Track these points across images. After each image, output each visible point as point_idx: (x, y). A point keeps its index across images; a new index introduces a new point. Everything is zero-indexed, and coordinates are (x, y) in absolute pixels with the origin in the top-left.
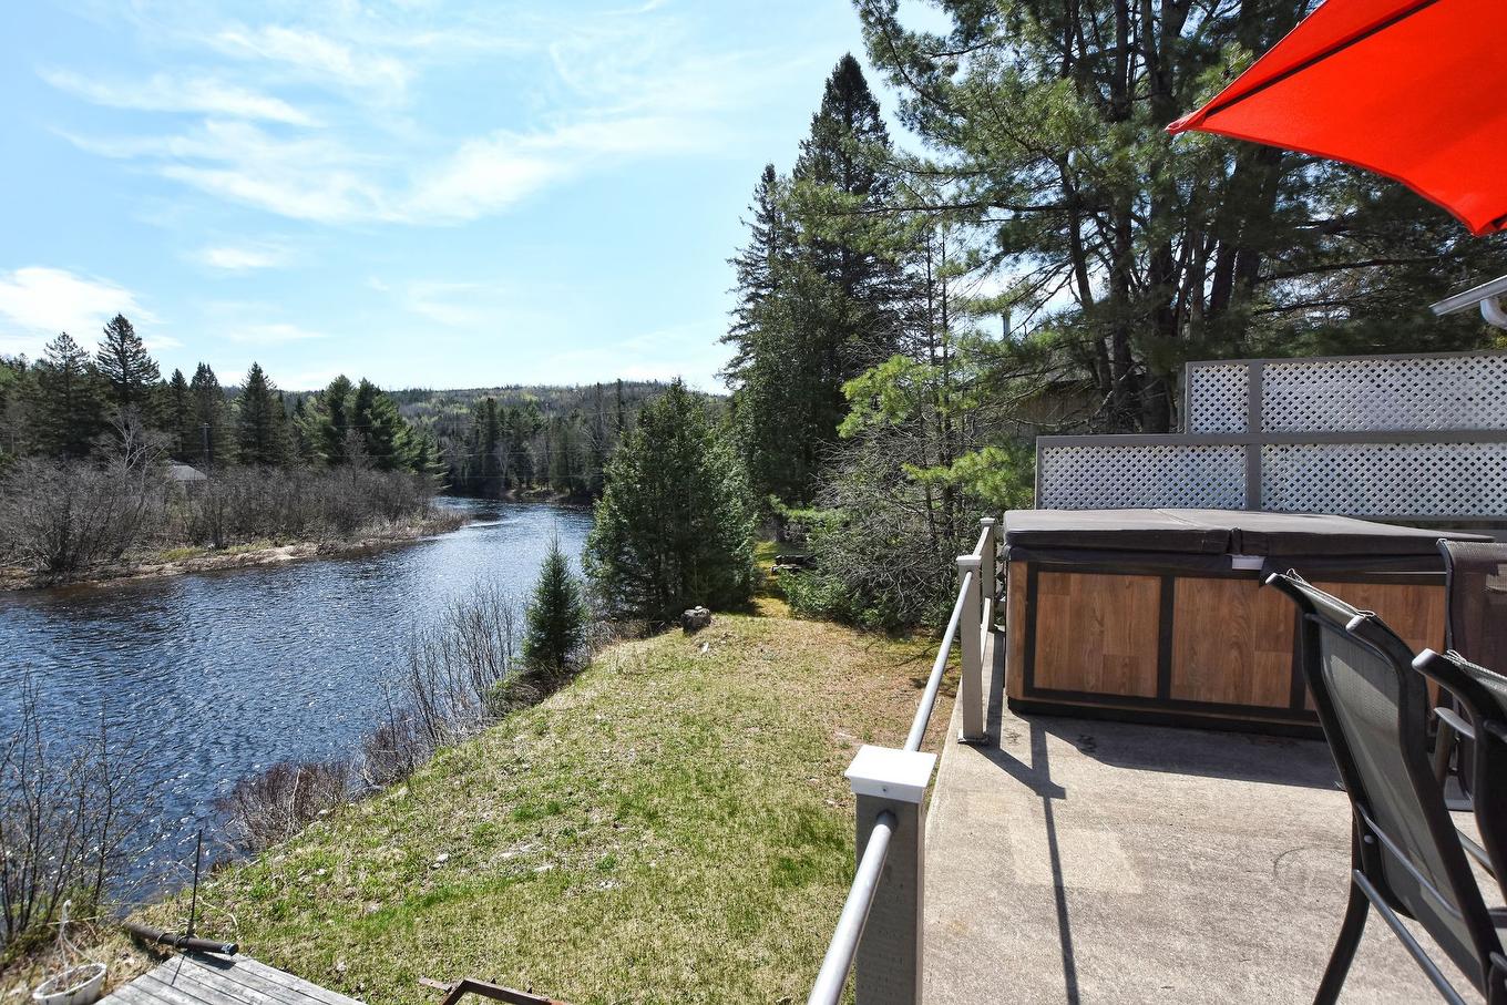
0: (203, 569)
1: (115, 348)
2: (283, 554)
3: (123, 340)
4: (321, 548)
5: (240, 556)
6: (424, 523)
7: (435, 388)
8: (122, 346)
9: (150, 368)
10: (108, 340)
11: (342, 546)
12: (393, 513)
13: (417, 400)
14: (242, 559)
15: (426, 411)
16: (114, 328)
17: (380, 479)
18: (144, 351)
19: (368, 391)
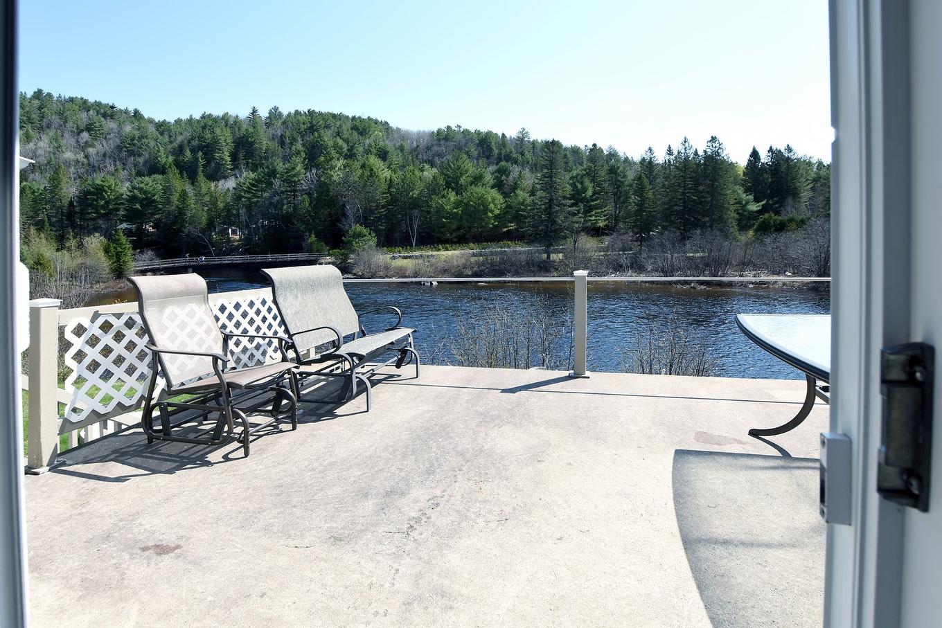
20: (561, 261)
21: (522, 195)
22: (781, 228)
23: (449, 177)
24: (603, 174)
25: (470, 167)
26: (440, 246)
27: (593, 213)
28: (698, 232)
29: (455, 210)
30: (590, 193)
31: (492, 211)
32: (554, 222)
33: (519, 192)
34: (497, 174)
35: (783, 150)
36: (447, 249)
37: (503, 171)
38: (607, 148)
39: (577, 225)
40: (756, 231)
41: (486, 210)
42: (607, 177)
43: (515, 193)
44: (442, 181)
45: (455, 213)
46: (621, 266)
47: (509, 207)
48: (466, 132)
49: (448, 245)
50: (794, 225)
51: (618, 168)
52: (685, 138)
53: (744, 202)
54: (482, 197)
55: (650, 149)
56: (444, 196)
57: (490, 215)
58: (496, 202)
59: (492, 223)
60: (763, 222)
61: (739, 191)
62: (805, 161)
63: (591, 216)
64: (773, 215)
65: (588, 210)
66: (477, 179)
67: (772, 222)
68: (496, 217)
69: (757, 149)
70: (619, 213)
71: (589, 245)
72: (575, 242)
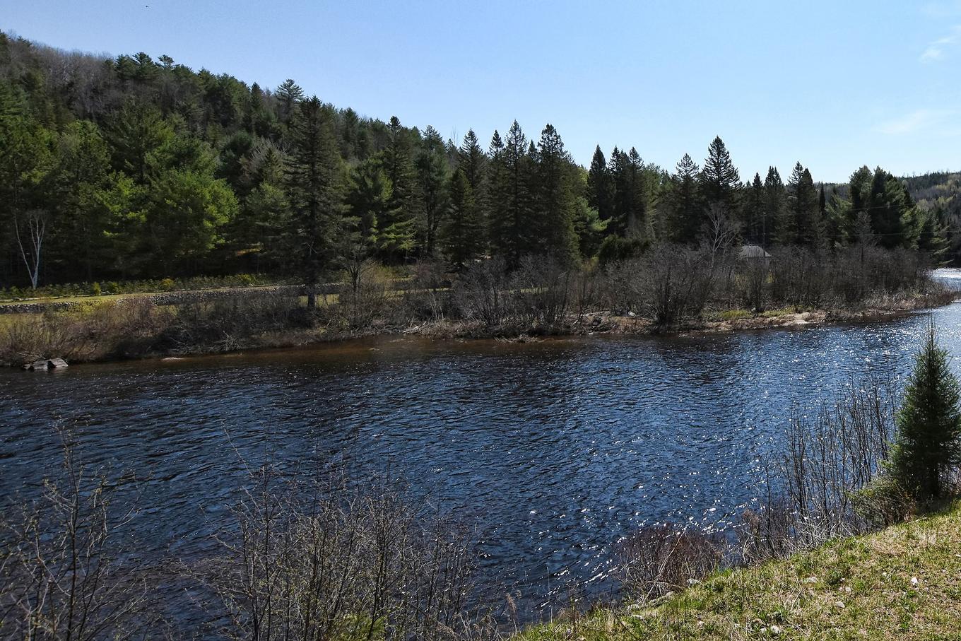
0: (744, 328)
1: (714, 162)
2: (800, 319)
3: (719, 155)
4: (830, 315)
5: (769, 319)
6: (919, 296)
7: (952, 171)
8: (718, 159)
9: (733, 174)
10: (710, 156)
11: (846, 314)
12: (893, 286)
13: (936, 183)
14: (771, 322)
15: (942, 193)
16: (714, 147)
17: (884, 255)
18: (730, 161)
19: (881, 177)
20: (333, 308)
21: (272, 192)
22: (626, 253)
23: (120, 147)
24: (409, 168)
25: (170, 133)
26: (96, 286)
27: (393, 227)
28: (530, 259)
29: (131, 215)
30: (386, 194)
31: (212, 219)
32: (319, 241)
33: (266, 186)
34: (230, 153)
35: (628, 155)
36: (112, 291)
37: (241, 148)
38: (425, 130)
39: (358, 247)
40: (600, 257)
41: (200, 215)
42: (416, 173)
43: (258, 188)
44: (103, 156)
45: (133, 220)
46: (429, 313)
47: (247, 212)
48: (182, 72)
49: (114, 284)
50: (638, 249)
51: (432, 160)
52: (516, 123)
53: (588, 219)
54: (189, 192)
55: (471, 134)
56: (107, 186)
57: (208, 224)
58: (223, 201)
59: (215, 241)
60: (607, 246)
61: (583, 204)
62: (652, 171)
63: (388, 233)
64: (617, 236)
65: (385, 222)
66: (184, 158)
67: (616, 246)
68: (220, 230)
69: (602, 150)
70: (435, 228)
71: (378, 280)
72: (355, 276)
